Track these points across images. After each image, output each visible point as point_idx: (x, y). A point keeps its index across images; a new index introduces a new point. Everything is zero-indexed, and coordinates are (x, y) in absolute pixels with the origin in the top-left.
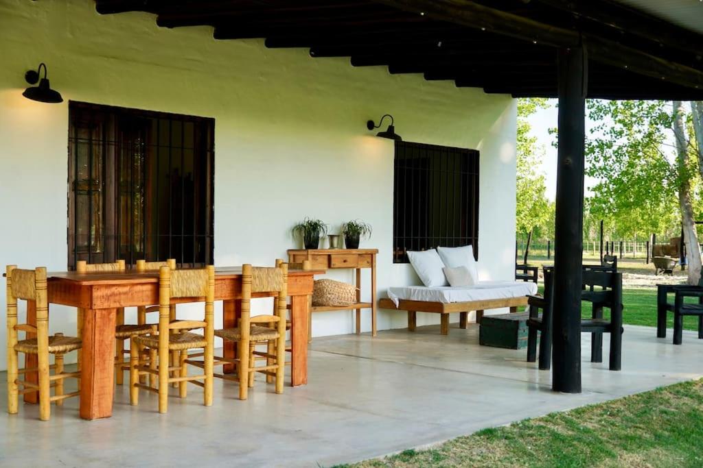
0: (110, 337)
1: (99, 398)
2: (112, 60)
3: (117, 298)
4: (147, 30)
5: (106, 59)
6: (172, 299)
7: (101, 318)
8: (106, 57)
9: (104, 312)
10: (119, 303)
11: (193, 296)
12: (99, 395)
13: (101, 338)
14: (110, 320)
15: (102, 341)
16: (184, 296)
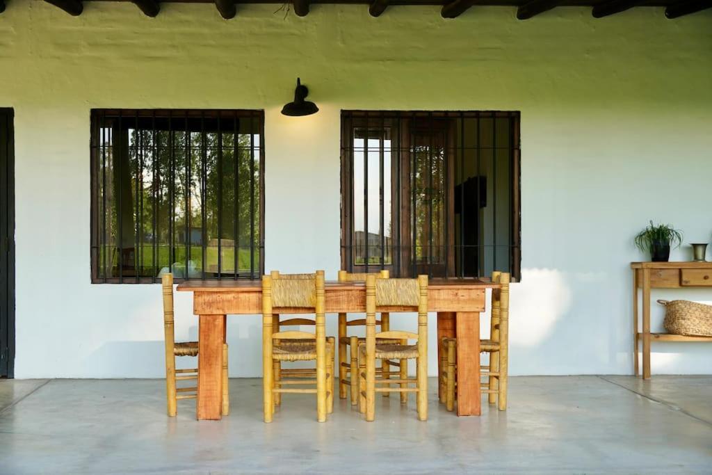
0: (216, 343)
1: (206, 401)
2: (389, 62)
3: (220, 305)
4: (430, 24)
5: (381, 62)
6: (274, 308)
7: (205, 323)
8: (382, 60)
9: (208, 318)
10: (223, 310)
11: (297, 306)
12: (206, 397)
13: (206, 343)
14: (215, 326)
15: (208, 346)
16: (288, 305)
